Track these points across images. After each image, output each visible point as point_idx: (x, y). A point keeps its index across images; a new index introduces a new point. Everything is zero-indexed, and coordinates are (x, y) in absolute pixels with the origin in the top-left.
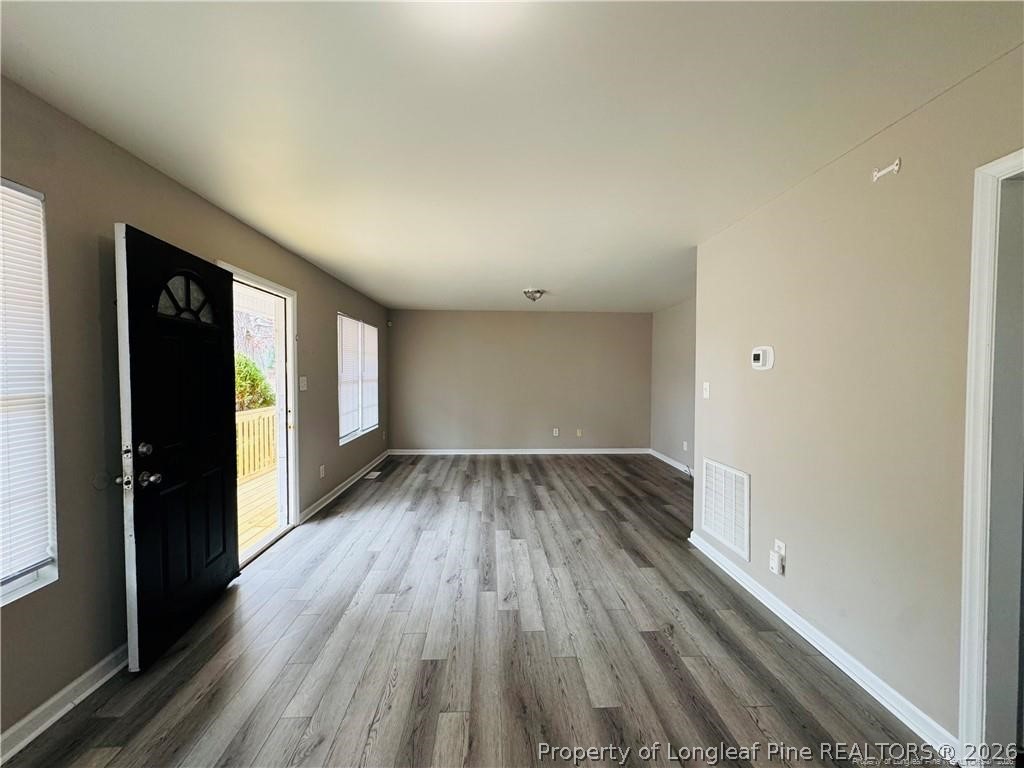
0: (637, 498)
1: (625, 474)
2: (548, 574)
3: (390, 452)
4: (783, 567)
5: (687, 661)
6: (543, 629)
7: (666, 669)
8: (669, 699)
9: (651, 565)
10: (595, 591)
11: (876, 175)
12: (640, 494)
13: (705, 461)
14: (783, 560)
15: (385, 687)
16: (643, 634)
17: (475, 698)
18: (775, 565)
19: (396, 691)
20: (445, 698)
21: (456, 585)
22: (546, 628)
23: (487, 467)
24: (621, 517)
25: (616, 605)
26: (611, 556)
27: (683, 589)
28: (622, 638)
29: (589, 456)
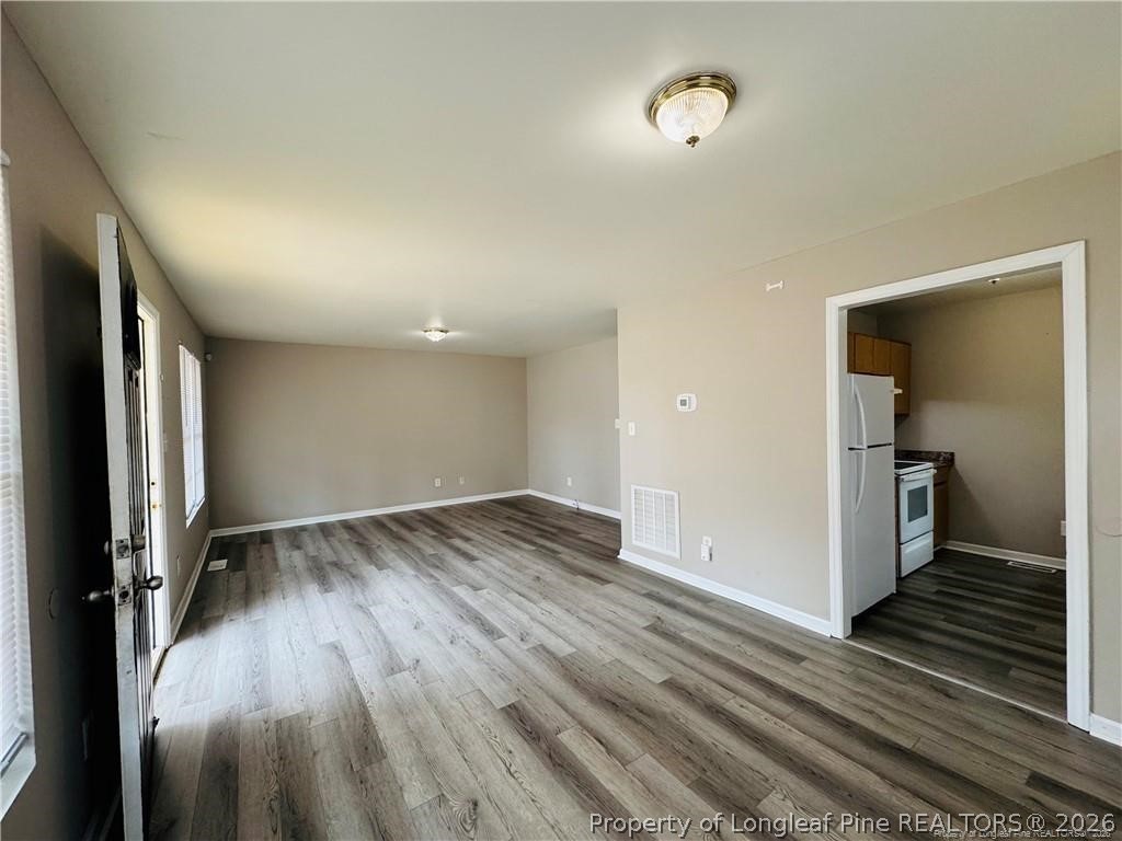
0: (552, 533)
1: (525, 515)
2: (538, 611)
3: (213, 534)
4: (711, 555)
5: (685, 635)
6: (574, 650)
7: (677, 644)
8: (692, 659)
9: (610, 582)
10: (586, 611)
11: (769, 287)
12: (554, 530)
13: (633, 487)
14: (711, 549)
15: (488, 742)
16: (645, 628)
17: (573, 715)
18: (705, 554)
19: (501, 739)
20: (550, 726)
21: (463, 642)
22: (575, 647)
23: (372, 529)
24: (554, 551)
25: (610, 616)
26: (574, 584)
27: (644, 592)
28: (635, 636)
29: (475, 503)
